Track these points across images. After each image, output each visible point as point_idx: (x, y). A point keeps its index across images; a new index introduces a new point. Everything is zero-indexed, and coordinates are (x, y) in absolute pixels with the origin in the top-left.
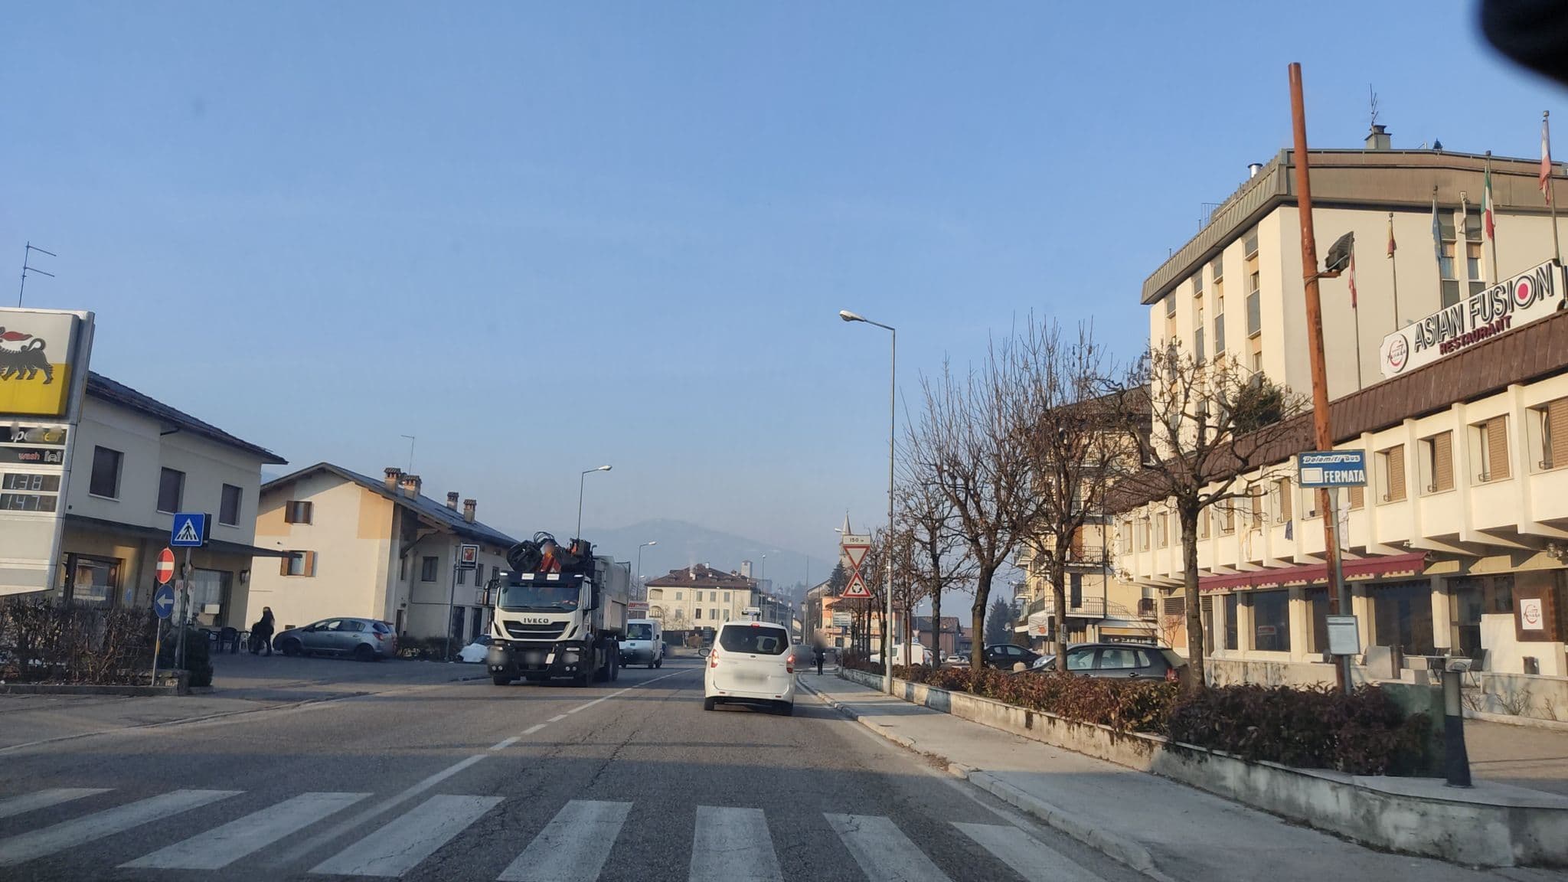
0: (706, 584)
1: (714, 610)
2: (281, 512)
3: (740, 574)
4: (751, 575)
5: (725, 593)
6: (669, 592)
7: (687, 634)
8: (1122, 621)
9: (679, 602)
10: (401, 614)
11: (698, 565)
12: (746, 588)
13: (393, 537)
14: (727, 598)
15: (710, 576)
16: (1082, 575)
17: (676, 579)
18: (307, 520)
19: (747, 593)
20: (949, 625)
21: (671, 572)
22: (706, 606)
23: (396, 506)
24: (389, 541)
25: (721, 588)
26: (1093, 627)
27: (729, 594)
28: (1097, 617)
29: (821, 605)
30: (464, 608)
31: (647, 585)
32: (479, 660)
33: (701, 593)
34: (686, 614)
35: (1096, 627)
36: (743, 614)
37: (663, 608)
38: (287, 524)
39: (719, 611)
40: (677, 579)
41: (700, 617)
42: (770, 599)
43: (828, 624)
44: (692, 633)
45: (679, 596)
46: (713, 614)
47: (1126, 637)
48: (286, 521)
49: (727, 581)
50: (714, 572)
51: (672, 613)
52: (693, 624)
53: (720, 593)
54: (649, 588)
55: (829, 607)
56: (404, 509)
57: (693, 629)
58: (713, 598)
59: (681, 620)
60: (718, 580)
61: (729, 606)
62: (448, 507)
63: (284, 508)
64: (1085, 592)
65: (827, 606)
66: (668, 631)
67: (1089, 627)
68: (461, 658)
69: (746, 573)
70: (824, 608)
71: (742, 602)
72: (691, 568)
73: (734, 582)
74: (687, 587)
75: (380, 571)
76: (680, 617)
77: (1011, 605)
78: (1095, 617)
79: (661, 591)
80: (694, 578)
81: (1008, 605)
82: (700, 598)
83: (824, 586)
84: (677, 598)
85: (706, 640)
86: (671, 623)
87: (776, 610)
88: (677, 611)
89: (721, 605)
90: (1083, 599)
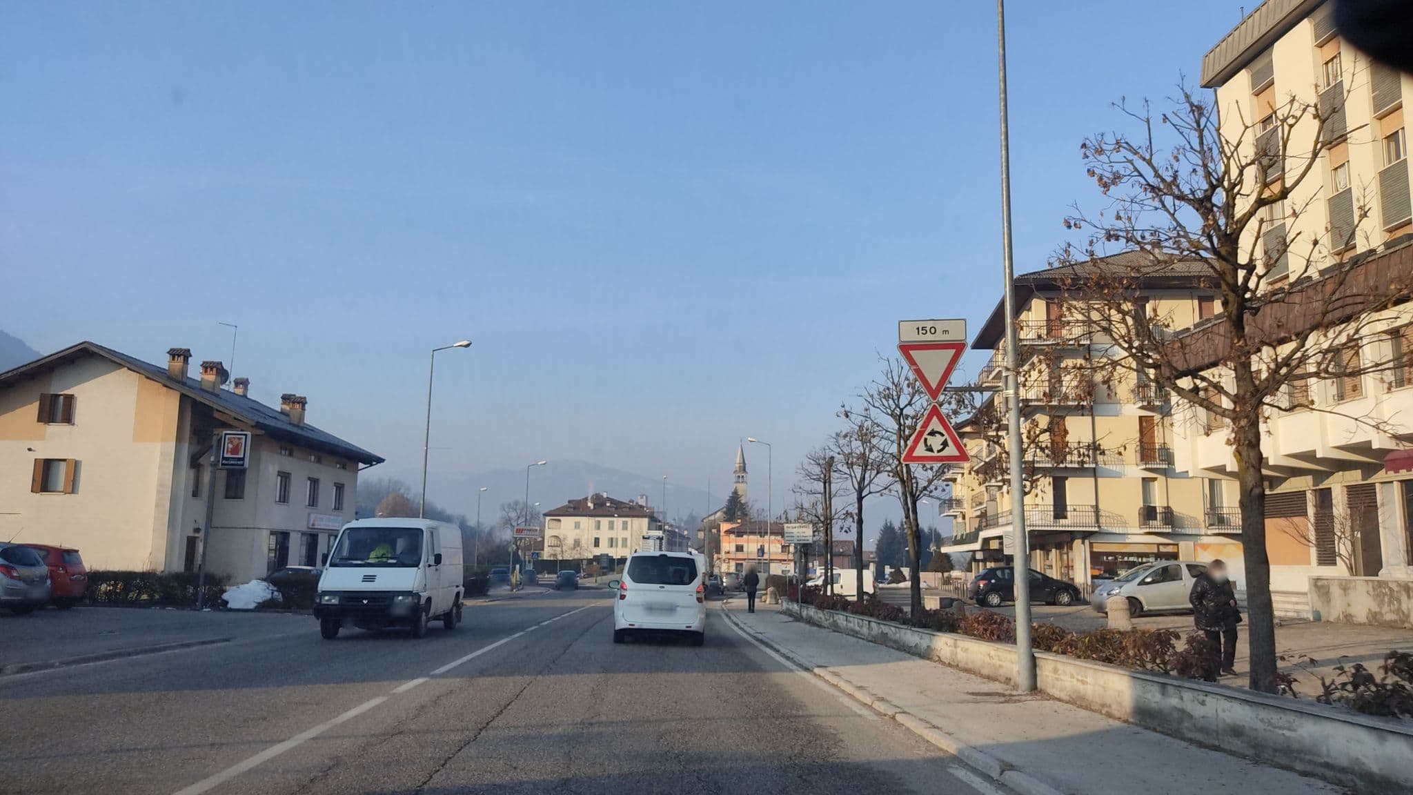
0: (605, 514)
1: (612, 539)
2: (33, 409)
3: (637, 503)
4: (647, 503)
5: (623, 522)
6: (568, 522)
7: (585, 562)
8: (1119, 534)
9: (578, 531)
10: (195, 543)
11: (596, 494)
12: (645, 516)
13: (179, 440)
14: (625, 527)
15: (608, 504)
16: (1066, 478)
17: (574, 508)
18: (68, 419)
19: (645, 521)
20: (845, 548)
21: (569, 502)
22: (605, 534)
23: (183, 398)
24: (173, 444)
25: (620, 516)
26: (1083, 543)
27: (627, 522)
28: (1087, 529)
29: (719, 531)
30: (289, 533)
31: (545, 515)
32: (252, 606)
33: (599, 522)
34: (583, 543)
35: (1087, 542)
36: (644, 538)
37: (561, 537)
38: (41, 424)
39: (617, 539)
40: (576, 509)
41: (598, 546)
42: (667, 527)
43: (727, 549)
44: (590, 561)
45: (577, 526)
46: (612, 542)
47: (1123, 554)
48: (39, 420)
49: (624, 509)
50: (612, 501)
51: (570, 541)
52: (591, 552)
53: (618, 521)
54: (548, 518)
55: (729, 532)
56: (195, 404)
57: (592, 557)
58: (611, 527)
59: (578, 549)
60: (616, 508)
61: (627, 534)
62: (283, 413)
63: (37, 403)
64: (1070, 500)
65: (726, 532)
66: (566, 560)
67: (1077, 543)
68: (226, 603)
69: (642, 502)
70: (722, 533)
71: (641, 528)
72: (589, 498)
73: (631, 510)
74: (586, 516)
75: (161, 485)
76: (579, 545)
77: (900, 529)
78: (1084, 529)
79: (559, 521)
80: (592, 508)
81: (896, 528)
82: (598, 527)
83: (719, 514)
84: (575, 527)
85: (604, 568)
86: (569, 552)
87: (674, 538)
88: (575, 541)
89: (619, 533)
90: (1068, 508)
